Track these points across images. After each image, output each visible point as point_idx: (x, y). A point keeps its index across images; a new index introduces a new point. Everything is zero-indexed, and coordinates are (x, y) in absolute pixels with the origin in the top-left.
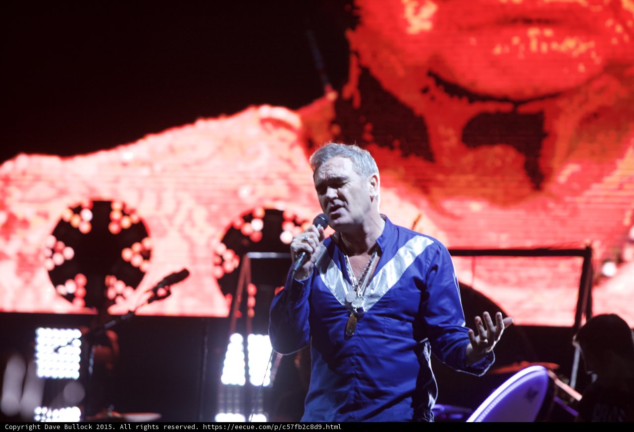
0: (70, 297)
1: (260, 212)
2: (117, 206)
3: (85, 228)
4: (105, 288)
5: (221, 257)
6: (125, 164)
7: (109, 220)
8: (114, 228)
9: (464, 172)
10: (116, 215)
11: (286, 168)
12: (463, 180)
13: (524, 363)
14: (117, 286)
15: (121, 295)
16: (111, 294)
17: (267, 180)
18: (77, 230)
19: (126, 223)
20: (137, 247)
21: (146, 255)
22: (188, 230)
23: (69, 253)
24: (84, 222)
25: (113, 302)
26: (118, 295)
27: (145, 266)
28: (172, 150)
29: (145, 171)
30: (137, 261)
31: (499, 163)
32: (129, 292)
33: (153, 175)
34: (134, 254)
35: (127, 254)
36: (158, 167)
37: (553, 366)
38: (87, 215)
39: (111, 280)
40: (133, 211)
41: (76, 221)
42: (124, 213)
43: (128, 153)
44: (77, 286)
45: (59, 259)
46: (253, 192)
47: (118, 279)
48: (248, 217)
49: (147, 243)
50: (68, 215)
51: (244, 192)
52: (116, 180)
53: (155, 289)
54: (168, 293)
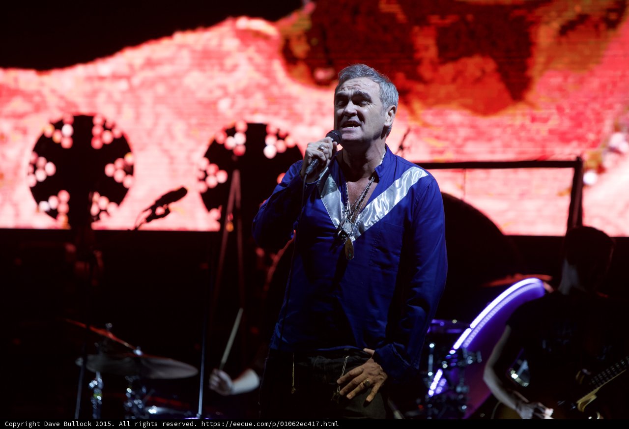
0: (53, 213)
1: (241, 126)
2: (98, 121)
3: (67, 143)
4: (90, 203)
5: (205, 172)
6: (102, 78)
7: (91, 136)
8: (97, 144)
10: (97, 131)
11: (265, 81)
12: (443, 91)
13: (518, 276)
14: (100, 202)
15: (105, 211)
16: (94, 210)
17: (246, 93)
18: (59, 145)
19: (108, 138)
20: (119, 163)
21: (129, 170)
22: (167, 144)
23: (50, 168)
24: (65, 137)
25: (98, 218)
26: (101, 211)
27: (128, 182)
28: (150, 64)
29: (123, 85)
30: (119, 176)
31: (478, 74)
32: (112, 207)
33: (132, 89)
34: (116, 170)
35: (109, 170)
36: (136, 81)
37: (547, 277)
38: (67, 130)
39: (96, 197)
40: (114, 126)
41: (57, 137)
42: (105, 127)
43: (105, 67)
44: (60, 202)
45: (41, 176)
46: (232, 105)
47: (101, 195)
48: (231, 132)
49: (129, 158)
50: (49, 130)
51: (224, 105)
52: (94, 94)
53: (153, 208)
54: (167, 212)
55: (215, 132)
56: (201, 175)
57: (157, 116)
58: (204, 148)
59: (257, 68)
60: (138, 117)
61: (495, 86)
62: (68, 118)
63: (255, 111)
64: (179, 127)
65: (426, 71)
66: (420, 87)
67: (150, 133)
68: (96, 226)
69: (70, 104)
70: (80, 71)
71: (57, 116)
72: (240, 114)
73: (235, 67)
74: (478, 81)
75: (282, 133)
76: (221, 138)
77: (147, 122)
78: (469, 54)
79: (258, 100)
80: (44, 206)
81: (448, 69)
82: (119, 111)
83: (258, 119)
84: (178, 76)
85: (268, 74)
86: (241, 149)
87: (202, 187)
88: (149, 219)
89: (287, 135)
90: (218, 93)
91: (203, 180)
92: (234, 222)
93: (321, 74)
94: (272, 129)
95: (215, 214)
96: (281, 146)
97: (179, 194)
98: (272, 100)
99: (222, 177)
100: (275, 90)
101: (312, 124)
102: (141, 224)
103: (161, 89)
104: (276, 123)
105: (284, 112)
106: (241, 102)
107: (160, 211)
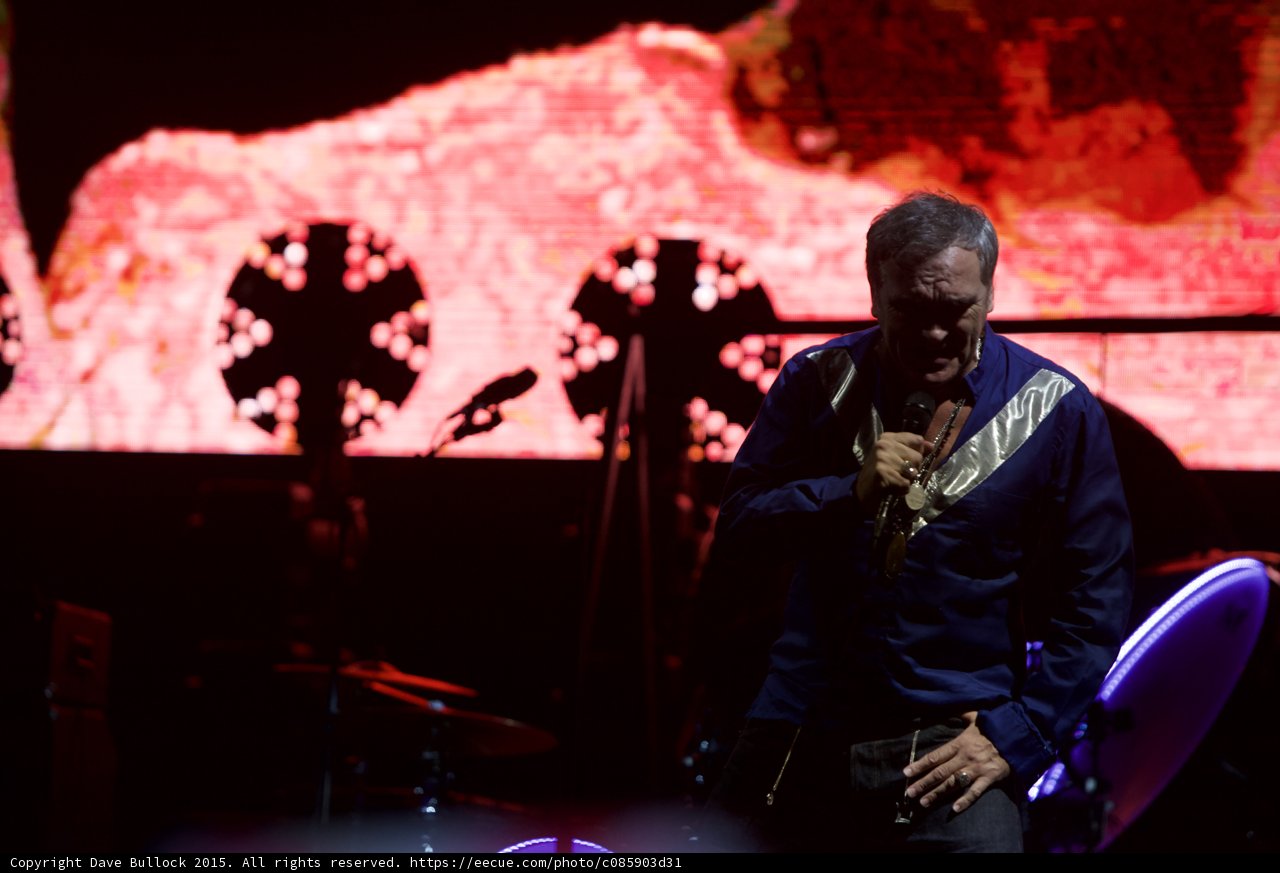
0: (267, 422)
1: (648, 246)
2: (357, 235)
3: (294, 280)
4: (341, 402)
5: (574, 338)
6: (365, 148)
7: (343, 267)
8: (355, 281)
9: (1062, 157)
10: (355, 254)
11: (696, 154)
13: (1215, 554)
14: (361, 400)
15: (371, 417)
16: (350, 416)
17: (656, 178)
18: (278, 283)
19: (377, 268)
20: (401, 321)
21: (420, 336)
22: (497, 283)
23: (262, 332)
24: (291, 267)
25: (356, 431)
26: (364, 418)
27: (418, 359)
28: (463, 119)
29: (408, 162)
30: (400, 347)
31: (1134, 138)
32: (386, 411)
33: (426, 171)
34: (394, 334)
35: (380, 334)
36: (434, 154)
37: (1274, 557)
38: (296, 253)
39: (353, 389)
40: (389, 245)
41: (275, 268)
42: (373, 249)
43: (371, 126)
44: (280, 399)
45: (242, 347)
46: (629, 204)
47: (364, 386)
48: (626, 257)
49: (420, 311)
50: (259, 254)
51: (612, 203)
53: (468, 410)
54: (497, 419)
55: (593, 259)
56: (566, 345)
57: (477, 225)
58: (570, 292)
59: (681, 127)
60: (437, 228)
61: (1168, 162)
62: (298, 230)
63: (675, 215)
64: (521, 248)
65: (1025, 133)
66: (1013, 166)
67: (461, 260)
68: (353, 447)
69: (303, 202)
70: (322, 133)
71: (275, 225)
72: (644, 222)
73: (634, 126)
74: (1132, 151)
75: (731, 260)
76: (605, 270)
77: (457, 237)
78: (1116, 98)
79: (682, 192)
80: (250, 407)
81: (1071, 129)
82: (400, 218)
83: (682, 231)
84: (518, 144)
85: (703, 138)
86: (646, 293)
87: (568, 369)
88: (459, 434)
89: (740, 264)
90: (600, 178)
91: (570, 355)
92: (631, 440)
93: (810, 140)
94: (710, 252)
95: (594, 424)
96: (728, 286)
97: (520, 383)
98: (710, 192)
99: (608, 349)
100: (716, 172)
101: (791, 242)
102: (444, 443)
103: (484, 170)
104: (718, 240)
105: (735, 217)
106: (646, 197)
107: (481, 416)
